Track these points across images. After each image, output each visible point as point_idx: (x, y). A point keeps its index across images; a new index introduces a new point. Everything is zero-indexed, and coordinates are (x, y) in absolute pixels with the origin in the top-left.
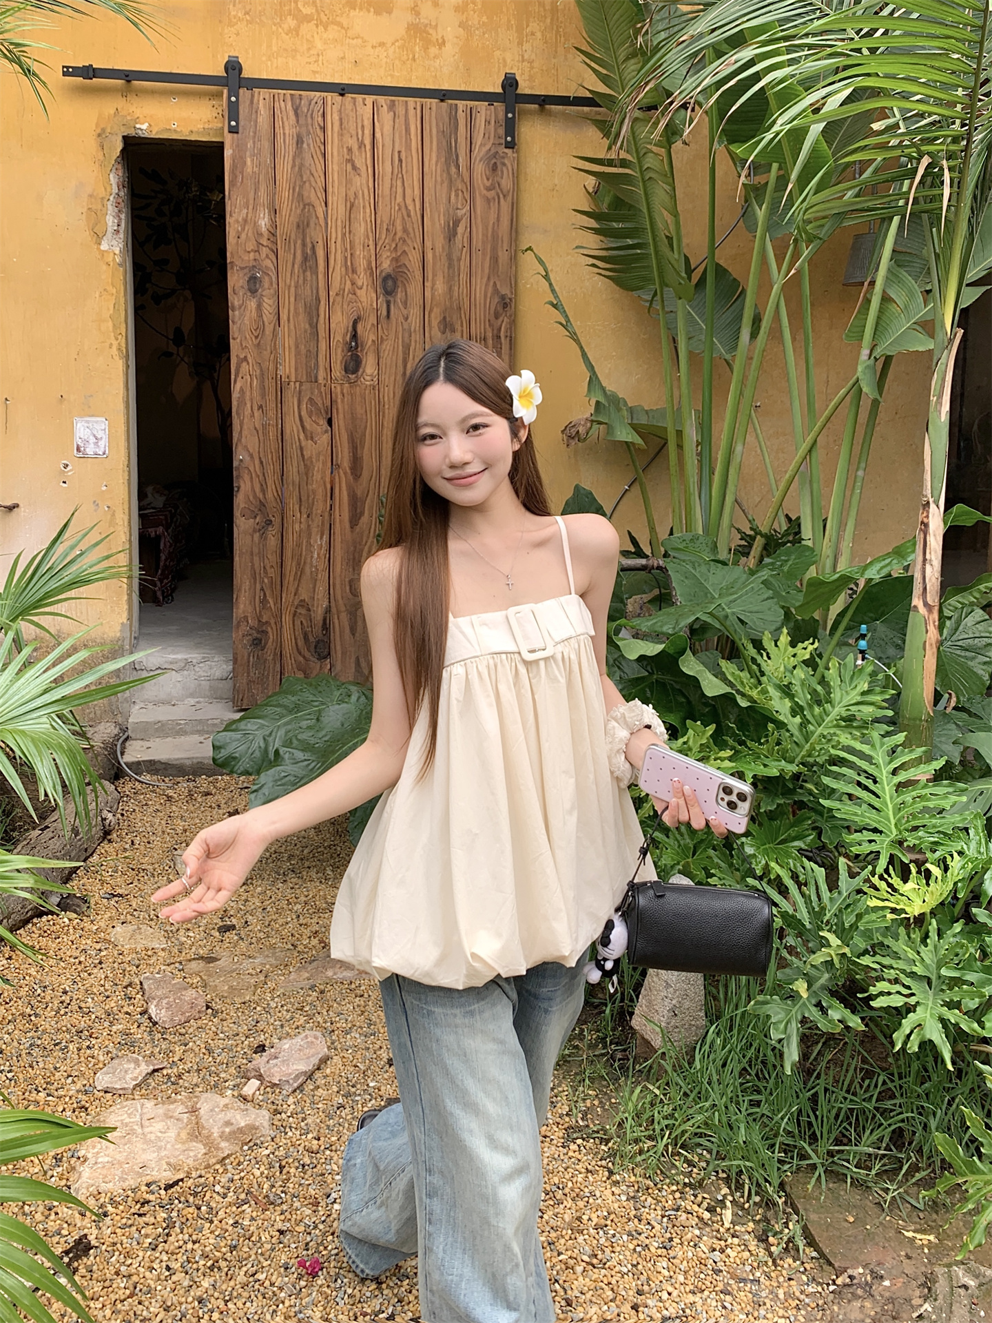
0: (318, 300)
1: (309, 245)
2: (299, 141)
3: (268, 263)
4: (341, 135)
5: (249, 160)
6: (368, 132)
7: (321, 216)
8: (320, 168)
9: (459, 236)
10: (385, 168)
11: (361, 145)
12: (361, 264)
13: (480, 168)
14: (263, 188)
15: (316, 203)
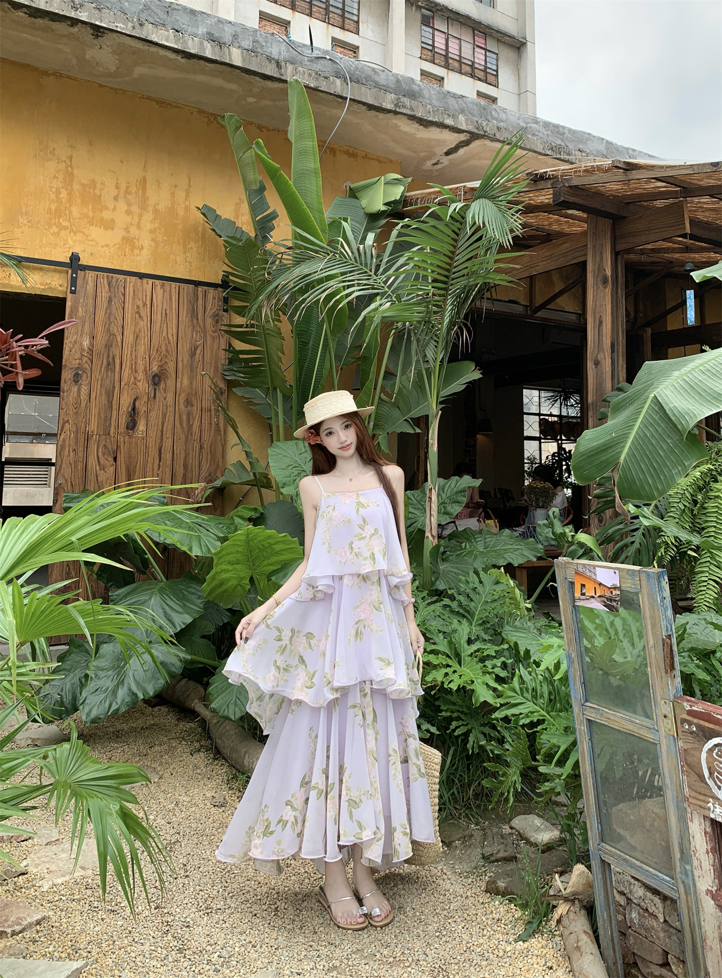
0: (114, 387)
1: (111, 357)
2: (110, 300)
3: (86, 366)
4: (134, 299)
5: (80, 309)
6: (149, 298)
7: (119, 340)
8: (121, 315)
9: (197, 355)
10: (158, 318)
11: (145, 305)
12: (141, 368)
13: (209, 321)
14: (87, 325)
15: (117, 334)
